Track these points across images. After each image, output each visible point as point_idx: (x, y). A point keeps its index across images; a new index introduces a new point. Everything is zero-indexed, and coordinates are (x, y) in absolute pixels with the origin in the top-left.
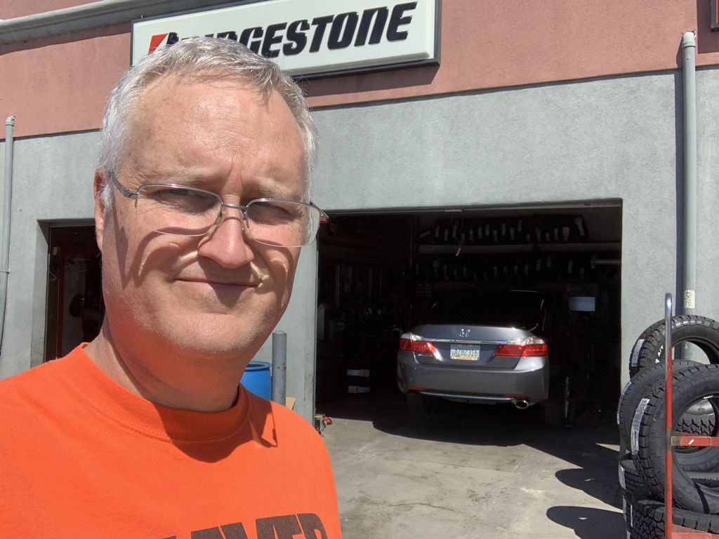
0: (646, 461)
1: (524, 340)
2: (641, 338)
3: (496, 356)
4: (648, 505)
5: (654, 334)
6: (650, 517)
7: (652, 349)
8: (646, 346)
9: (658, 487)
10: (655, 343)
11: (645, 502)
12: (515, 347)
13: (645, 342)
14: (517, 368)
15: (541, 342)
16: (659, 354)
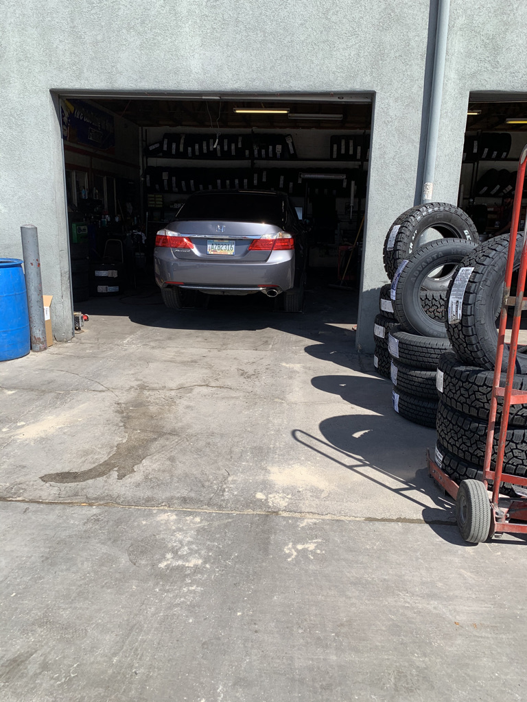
0: (470, 328)
1: (274, 234)
2: (395, 224)
3: (250, 250)
4: (467, 371)
5: (410, 220)
6: (470, 382)
7: (408, 233)
8: (402, 231)
9: (479, 353)
10: (411, 228)
11: (463, 368)
12: (266, 241)
13: (401, 227)
14: (269, 261)
15: (288, 236)
16: (413, 237)
